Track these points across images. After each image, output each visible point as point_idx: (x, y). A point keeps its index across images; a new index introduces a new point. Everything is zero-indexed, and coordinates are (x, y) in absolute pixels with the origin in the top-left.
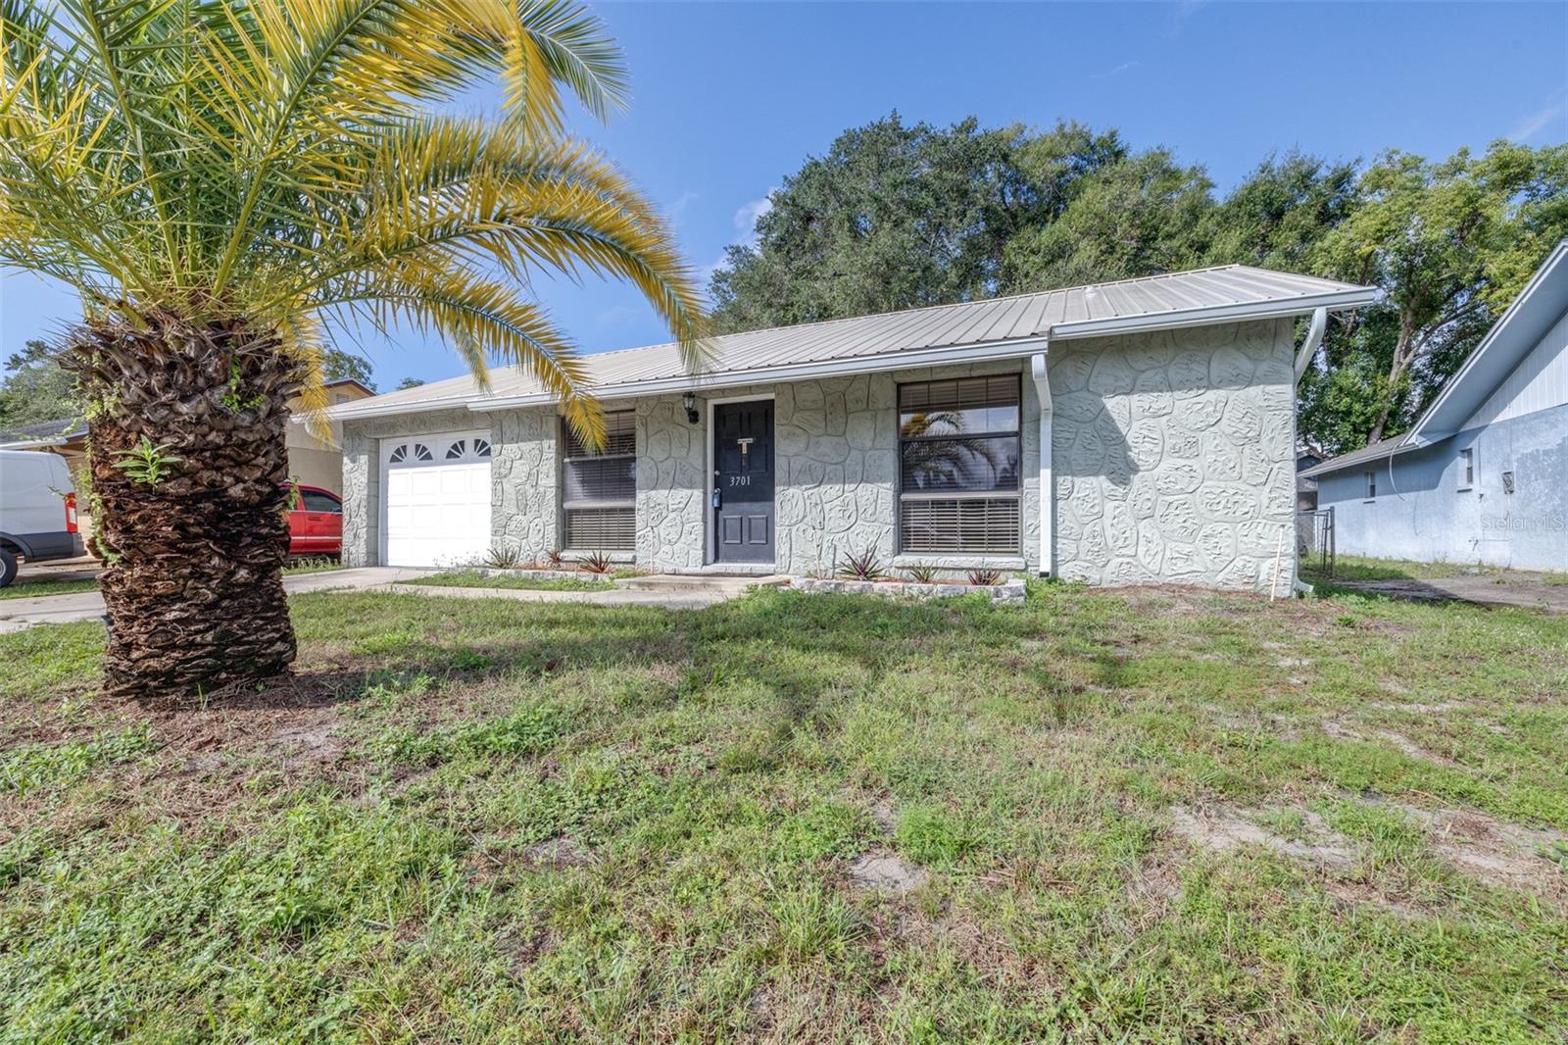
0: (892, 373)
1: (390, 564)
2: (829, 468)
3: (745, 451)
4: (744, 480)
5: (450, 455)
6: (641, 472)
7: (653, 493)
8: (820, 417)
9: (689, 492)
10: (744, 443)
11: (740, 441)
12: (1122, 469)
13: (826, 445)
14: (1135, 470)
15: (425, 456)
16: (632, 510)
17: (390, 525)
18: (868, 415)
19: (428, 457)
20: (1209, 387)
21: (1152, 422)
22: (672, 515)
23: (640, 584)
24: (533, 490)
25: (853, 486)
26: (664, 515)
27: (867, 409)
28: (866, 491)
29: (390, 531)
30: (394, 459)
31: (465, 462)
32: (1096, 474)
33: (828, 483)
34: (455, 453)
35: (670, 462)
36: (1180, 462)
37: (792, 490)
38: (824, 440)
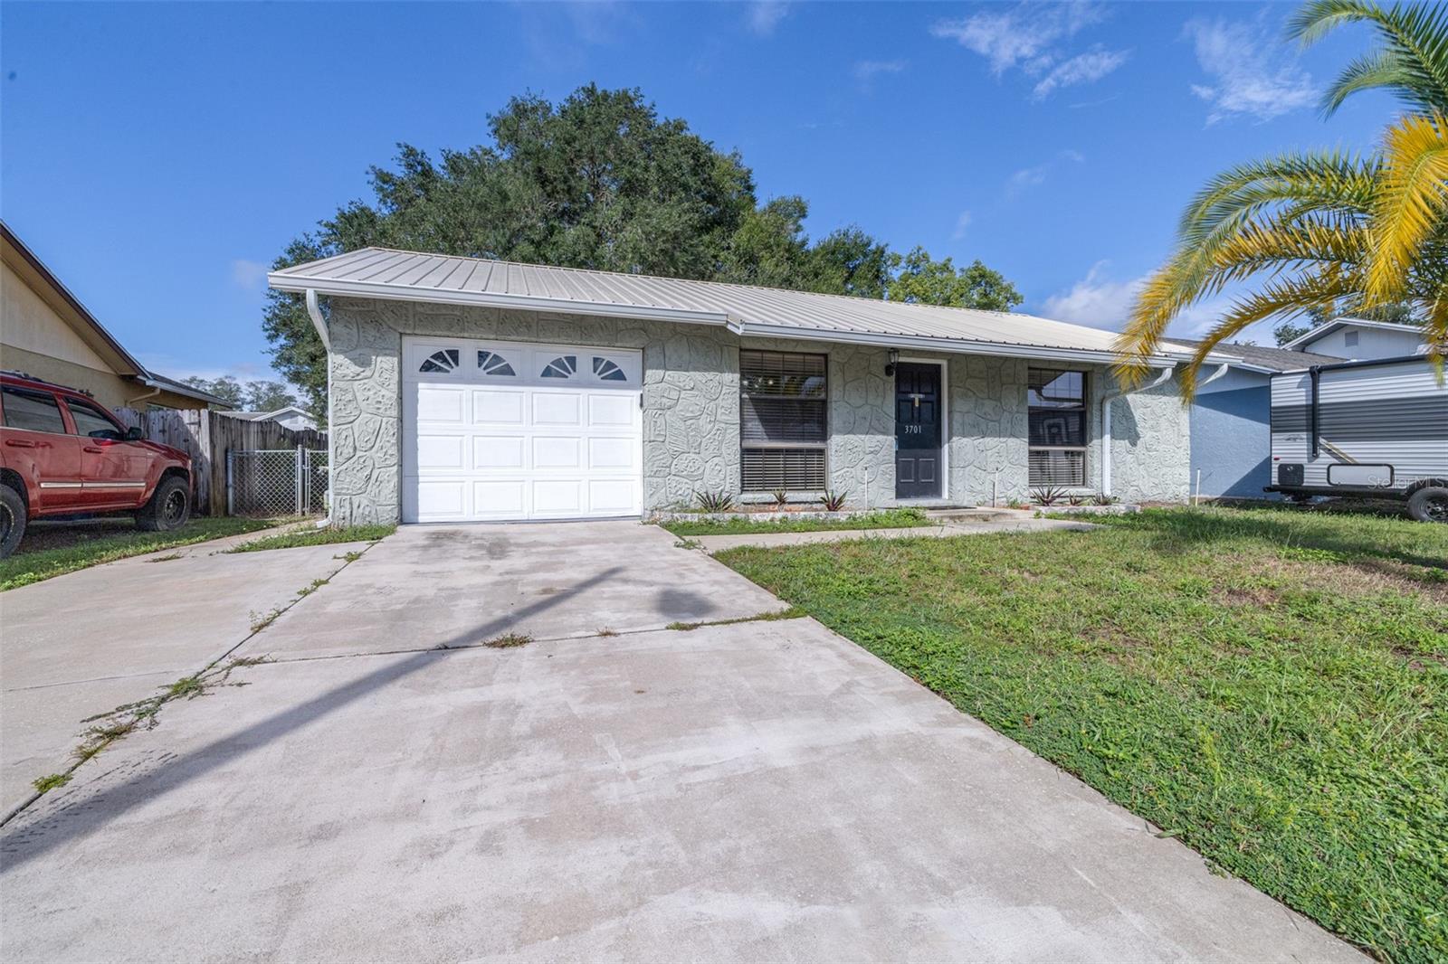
0: (1029, 360)
1: (421, 519)
2: (991, 424)
3: (917, 405)
4: (916, 429)
5: (547, 372)
6: (835, 416)
7: (851, 436)
8: (985, 384)
9: (885, 437)
10: (917, 397)
11: (912, 396)
12: (1133, 438)
13: (989, 406)
14: (1140, 438)
15: (498, 370)
16: (821, 452)
17: (421, 461)
18: (1015, 387)
19: (508, 371)
20: (1164, 394)
21: (1145, 410)
22: (870, 456)
23: (952, 518)
24: (710, 426)
25: (1005, 439)
26: (861, 457)
27: (1014, 383)
28: (1012, 442)
29: (420, 471)
30: (427, 367)
31: (578, 384)
32: (1124, 439)
33: (989, 436)
34: (558, 372)
35: (867, 408)
36: (1155, 434)
37: (965, 440)
38: (987, 402)
